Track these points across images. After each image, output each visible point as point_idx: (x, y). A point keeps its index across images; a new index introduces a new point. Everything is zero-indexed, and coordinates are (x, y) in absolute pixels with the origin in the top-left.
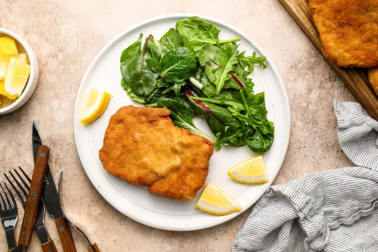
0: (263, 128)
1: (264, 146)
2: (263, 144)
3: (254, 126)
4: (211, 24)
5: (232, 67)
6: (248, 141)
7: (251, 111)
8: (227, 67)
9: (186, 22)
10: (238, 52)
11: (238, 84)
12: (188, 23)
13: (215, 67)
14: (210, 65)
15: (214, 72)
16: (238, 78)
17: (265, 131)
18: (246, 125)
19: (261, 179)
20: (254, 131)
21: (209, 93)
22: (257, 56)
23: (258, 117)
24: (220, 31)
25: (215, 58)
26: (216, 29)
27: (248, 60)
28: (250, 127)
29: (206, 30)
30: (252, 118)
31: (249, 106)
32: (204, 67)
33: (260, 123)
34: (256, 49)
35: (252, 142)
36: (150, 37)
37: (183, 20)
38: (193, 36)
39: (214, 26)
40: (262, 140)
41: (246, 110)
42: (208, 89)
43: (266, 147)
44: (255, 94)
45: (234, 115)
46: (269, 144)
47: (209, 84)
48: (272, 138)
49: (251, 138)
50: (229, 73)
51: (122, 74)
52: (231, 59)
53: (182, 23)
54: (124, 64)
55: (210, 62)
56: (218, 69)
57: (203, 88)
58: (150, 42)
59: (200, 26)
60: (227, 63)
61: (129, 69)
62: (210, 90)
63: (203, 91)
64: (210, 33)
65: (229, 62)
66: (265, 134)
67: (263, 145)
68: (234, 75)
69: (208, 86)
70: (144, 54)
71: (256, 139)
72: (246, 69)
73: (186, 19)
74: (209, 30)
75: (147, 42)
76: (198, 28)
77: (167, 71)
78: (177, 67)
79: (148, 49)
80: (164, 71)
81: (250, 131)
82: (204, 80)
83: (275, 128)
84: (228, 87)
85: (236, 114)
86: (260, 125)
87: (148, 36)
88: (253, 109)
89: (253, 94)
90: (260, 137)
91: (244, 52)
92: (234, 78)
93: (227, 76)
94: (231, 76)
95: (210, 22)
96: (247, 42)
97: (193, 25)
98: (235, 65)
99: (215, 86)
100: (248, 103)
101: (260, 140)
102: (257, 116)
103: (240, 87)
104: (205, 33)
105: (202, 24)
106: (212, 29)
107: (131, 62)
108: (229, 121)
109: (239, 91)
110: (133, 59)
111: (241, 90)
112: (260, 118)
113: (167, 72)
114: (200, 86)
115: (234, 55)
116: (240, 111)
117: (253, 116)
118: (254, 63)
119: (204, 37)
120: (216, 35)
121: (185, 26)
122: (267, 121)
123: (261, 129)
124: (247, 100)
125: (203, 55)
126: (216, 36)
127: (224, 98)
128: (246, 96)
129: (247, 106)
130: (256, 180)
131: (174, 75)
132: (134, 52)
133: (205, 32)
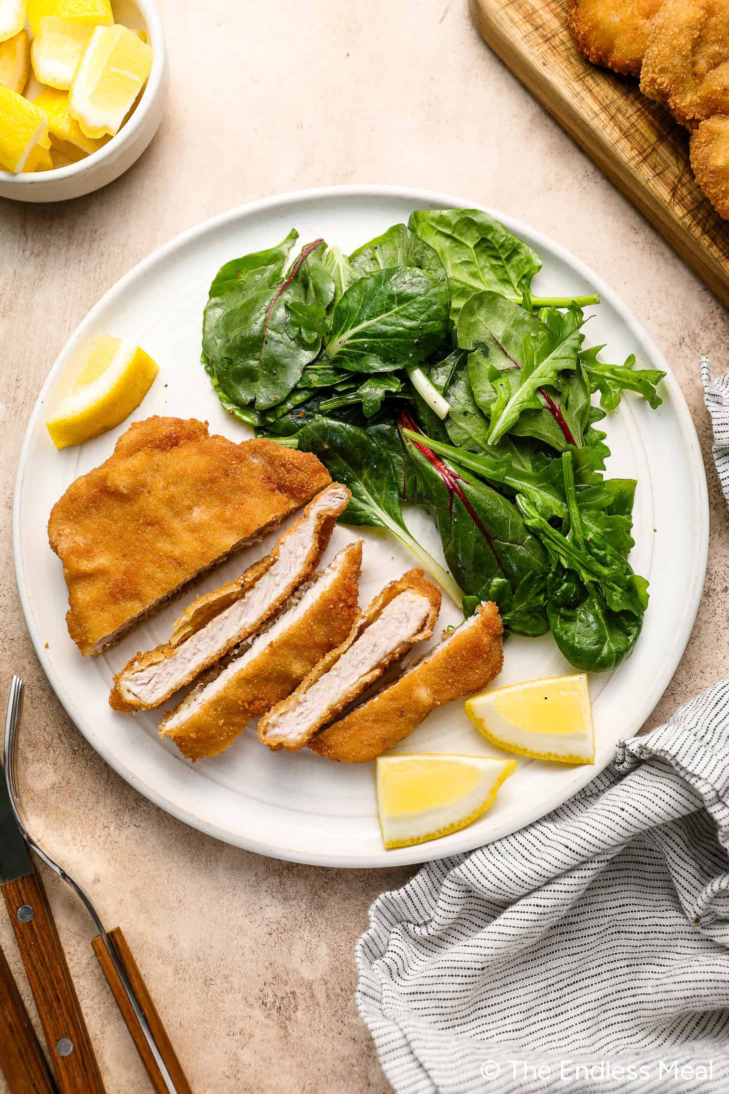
0: (613, 589)
1: (605, 650)
2: (601, 641)
3: (586, 577)
4: (517, 241)
5: (552, 374)
6: (557, 623)
7: (585, 528)
8: (536, 373)
9: (441, 221)
10: (582, 338)
11: (560, 432)
12: (448, 225)
13: (501, 363)
14: (486, 353)
15: (495, 375)
16: (565, 417)
17: (617, 600)
18: (560, 564)
19: (573, 748)
20: (583, 593)
21: (466, 437)
22: (640, 366)
23: (602, 553)
24: (540, 267)
25: (507, 339)
26: (529, 261)
27: (608, 374)
28: (572, 574)
29: (498, 258)
30: (583, 549)
31: (581, 509)
32: (467, 352)
33: (605, 571)
34: (640, 347)
35: (566, 626)
36: (319, 246)
37: (437, 213)
38: (455, 266)
39: (526, 251)
40: (600, 625)
41: (569, 519)
42: (462, 424)
43: (610, 652)
44: (607, 476)
45: (529, 523)
46: (622, 647)
47: (470, 409)
48: (634, 631)
49: (569, 613)
50: (540, 389)
51: (204, 330)
52: (555, 354)
53: (433, 219)
54: (216, 305)
55: (490, 344)
56: (508, 371)
57: (448, 417)
58: (311, 260)
59: (484, 240)
60: (540, 361)
61: (228, 323)
62: (469, 428)
63: (448, 424)
64: (508, 267)
65: (548, 360)
66: (616, 609)
67: (603, 643)
68: (557, 402)
69: (465, 413)
70: (285, 288)
71: (581, 621)
72: (596, 398)
73: (445, 212)
74: (508, 259)
75: (303, 257)
76: (476, 246)
77: (350, 332)
78: (385, 323)
79: (301, 276)
80: (343, 332)
81: (568, 590)
82: (459, 391)
83: (651, 602)
84: (526, 432)
85: (535, 520)
86: (605, 577)
87: (312, 239)
88: (590, 525)
89: (602, 475)
90: (596, 616)
91: (600, 348)
92: (553, 410)
93: (534, 399)
94: (543, 401)
95: (516, 234)
96: (617, 319)
97: (461, 234)
98: (565, 374)
99: (487, 419)
100: (578, 500)
101: (594, 626)
102: (600, 549)
103: (563, 444)
104: (493, 267)
105: (489, 237)
106: (516, 259)
107: (239, 304)
108: (510, 537)
109: (558, 454)
110: (251, 294)
111: (567, 455)
112: (609, 558)
113: (350, 338)
114: (442, 407)
115: (568, 342)
116: (549, 516)
117: (588, 544)
118: (625, 386)
119: (490, 276)
120: (524, 276)
121: (439, 232)
122: (629, 571)
123: (605, 591)
124: (577, 489)
125: (473, 320)
126: (527, 280)
127: (508, 463)
128: (578, 478)
129: (574, 510)
130: (554, 751)
131: (372, 350)
132: (258, 277)
133: (494, 262)
